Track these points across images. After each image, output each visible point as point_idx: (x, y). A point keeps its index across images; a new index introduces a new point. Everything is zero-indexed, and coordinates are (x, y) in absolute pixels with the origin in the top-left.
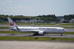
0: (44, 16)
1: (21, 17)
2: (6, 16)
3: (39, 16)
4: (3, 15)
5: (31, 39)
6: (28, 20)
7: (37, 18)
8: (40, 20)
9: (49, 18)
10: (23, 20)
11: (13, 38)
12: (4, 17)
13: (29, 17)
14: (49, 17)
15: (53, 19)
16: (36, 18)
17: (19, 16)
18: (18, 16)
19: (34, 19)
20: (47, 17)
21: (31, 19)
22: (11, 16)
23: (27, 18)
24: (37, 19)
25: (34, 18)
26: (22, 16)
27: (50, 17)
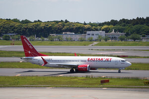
0: (123, 21)
1: (64, 26)
2: (22, 21)
3: (112, 21)
4: (16, 20)
5: (89, 84)
6: (82, 33)
7: (105, 26)
8: (113, 32)
10: (68, 33)
11: (42, 80)
12: (18, 24)
13: (85, 24)
14: (137, 23)
16: (103, 28)
17: (57, 22)
18: (55, 21)
19: (97, 30)
20: (134, 25)
21: (89, 29)
22: (35, 22)
23: (79, 28)
24: (107, 31)
25: (99, 27)
26: (66, 21)
27: (142, 23)
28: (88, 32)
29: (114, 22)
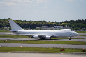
0: (71, 21)
1: (43, 23)
2: (23, 21)
3: (66, 21)
5: (55, 51)
6: (51, 27)
7: (63, 24)
8: (66, 26)
9: (79, 24)
10: (45, 27)
11: (33, 49)
12: (21, 22)
13: (53, 22)
14: (78, 22)
15: (84, 25)
16: (62, 24)
17: (40, 21)
18: (38, 21)
19: (59, 25)
20: (77, 23)
21: (55, 25)
22: (29, 21)
23: (50, 24)
24: (63, 26)
25: (60, 24)
26: (44, 21)
27: (80, 22)
28: (54, 26)
29: (67, 22)
